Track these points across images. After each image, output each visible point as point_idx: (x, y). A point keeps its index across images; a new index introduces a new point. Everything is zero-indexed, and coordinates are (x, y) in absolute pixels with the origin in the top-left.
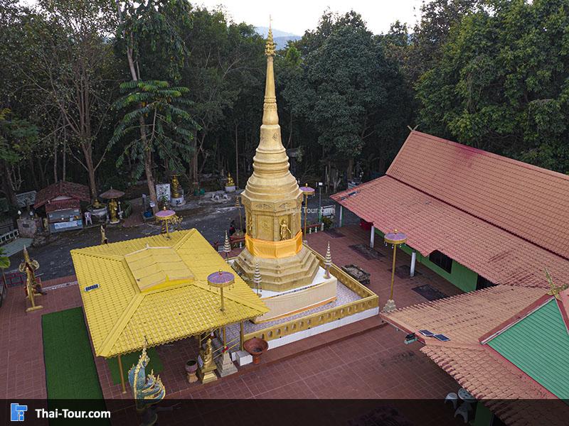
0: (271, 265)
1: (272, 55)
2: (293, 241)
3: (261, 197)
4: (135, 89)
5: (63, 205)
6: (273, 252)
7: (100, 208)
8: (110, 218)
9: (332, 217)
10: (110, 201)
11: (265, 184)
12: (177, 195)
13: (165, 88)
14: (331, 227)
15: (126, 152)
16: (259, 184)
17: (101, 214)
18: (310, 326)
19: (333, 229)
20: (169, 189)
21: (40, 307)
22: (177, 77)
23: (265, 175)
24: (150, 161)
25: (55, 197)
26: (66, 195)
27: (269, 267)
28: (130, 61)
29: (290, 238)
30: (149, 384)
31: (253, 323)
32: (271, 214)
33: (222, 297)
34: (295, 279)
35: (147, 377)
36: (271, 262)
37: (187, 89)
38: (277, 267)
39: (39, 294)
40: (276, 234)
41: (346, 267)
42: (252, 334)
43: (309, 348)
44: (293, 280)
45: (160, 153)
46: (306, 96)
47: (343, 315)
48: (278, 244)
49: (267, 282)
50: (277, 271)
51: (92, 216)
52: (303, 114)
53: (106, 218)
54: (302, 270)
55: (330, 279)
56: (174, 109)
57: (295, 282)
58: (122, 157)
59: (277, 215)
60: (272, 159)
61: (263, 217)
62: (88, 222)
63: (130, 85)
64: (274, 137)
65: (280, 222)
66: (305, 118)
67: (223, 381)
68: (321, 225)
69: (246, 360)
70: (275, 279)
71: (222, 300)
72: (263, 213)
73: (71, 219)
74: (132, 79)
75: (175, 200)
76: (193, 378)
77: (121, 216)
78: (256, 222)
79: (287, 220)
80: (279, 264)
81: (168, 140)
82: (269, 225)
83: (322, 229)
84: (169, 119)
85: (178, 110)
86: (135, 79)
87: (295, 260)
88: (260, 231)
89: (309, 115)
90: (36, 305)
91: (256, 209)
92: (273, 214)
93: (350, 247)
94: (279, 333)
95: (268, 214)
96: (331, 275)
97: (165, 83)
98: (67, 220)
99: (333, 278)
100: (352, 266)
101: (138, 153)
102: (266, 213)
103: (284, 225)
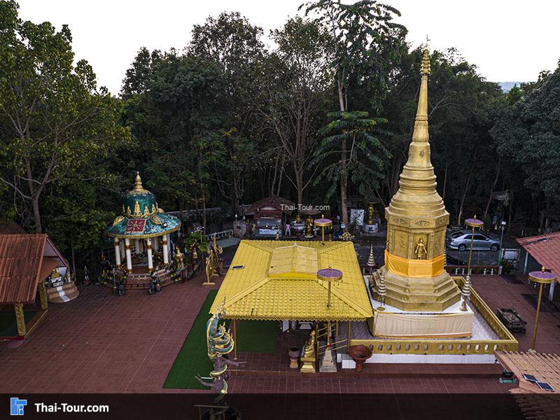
0: (403, 282)
1: (427, 74)
2: (428, 263)
3: (400, 212)
4: (340, 117)
5: (268, 214)
6: (405, 269)
7: (300, 223)
8: (306, 233)
9: (515, 262)
10: (308, 217)
11: (405, 200)
12: (371, 222)
13: (364, 117)
14: (512, 272)
15: (323, 173)
16: (400, 199)
17: (300, 228)
18: (426, 352)
19: (513, 275)
20: (363, 214)
21: (213, 284)
22: (378, 108)
23: (406, 191)
24: (346, 185)
25: (264, 207)
26: (272, 206)
27: (400, 285)
28: (340, 93)
29: (426, 259)
30: (220, 334)
31: (372, 335)
32: (407, 230)
33: (330, 292)
34: (424, 302)
35: (218, 326)
36: (402, 279)
37: (386, 121)
38: (407, 285)
39: (217, 275)
40: (410, 252)
41: (503, 310)
42: (360, 340)
43: (419, 373)
44: (420, 302)
45: (353, 177)
46: (516, 135)
47: (468, 352)
48: (411, 262)
49: (394, 298)
50: (405, 289)
51: (292, 229)
52: (510, 154)
53: (303, 233)
54: (433, 294)
55: (466, 312)
56: (368, 137)
57: (422, 304)
58: (319, 178)
59: (413, 232)
60: (416, 176)
61: (400, 232)
62: (288, 232)
63: (336, 114)
64: (422, 155)
65: (417, 240)
66: (512, 158)
67: (320, 376)
68: (498, 269)
69: (349, 364)
70: (402, 296)
71: (329, 297)
72: (400, 229)
73: (273, 228)
74: (340, 109)
75: (368, 226)
76: (294, 365)
77: (315, 233)
78: (394, 237)
79: (425, 240)
80: (409, 283)
81: (362, 166)
82: (405, 241)
83: (500, 273)
84: (363, 146)
85: (371, 138)
86: (342, 109)
87: (429, 282)
88: (396, 246)
89: (516, 155)
90: (210, 282)
91: (393, 223)
92: (408, 230)
93: (523, 295)
94: (390, 349)
95: (404, 229)
96: (468, 308)
97: (365, 113)
98: (270, 228)
99: (470, 311)
100: (510, 311)
101: (334, 176)
102: (402, 229)
103: (421, 245)
